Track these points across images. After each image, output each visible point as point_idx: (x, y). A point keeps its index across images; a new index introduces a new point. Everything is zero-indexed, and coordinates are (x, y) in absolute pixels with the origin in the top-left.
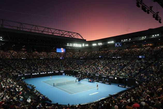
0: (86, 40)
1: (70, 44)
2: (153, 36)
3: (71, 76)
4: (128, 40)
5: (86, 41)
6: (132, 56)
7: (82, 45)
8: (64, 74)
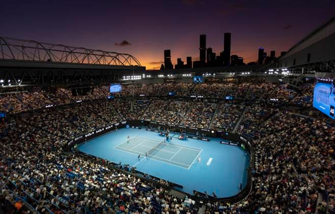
0: (145, 67)
1: (132, 77)
2: (243, 73)
3: (142, 129)
4: (212, 74)
5: (147, 69)
6: (216, 96)
7: (142, 76)
8: (128, 126)
